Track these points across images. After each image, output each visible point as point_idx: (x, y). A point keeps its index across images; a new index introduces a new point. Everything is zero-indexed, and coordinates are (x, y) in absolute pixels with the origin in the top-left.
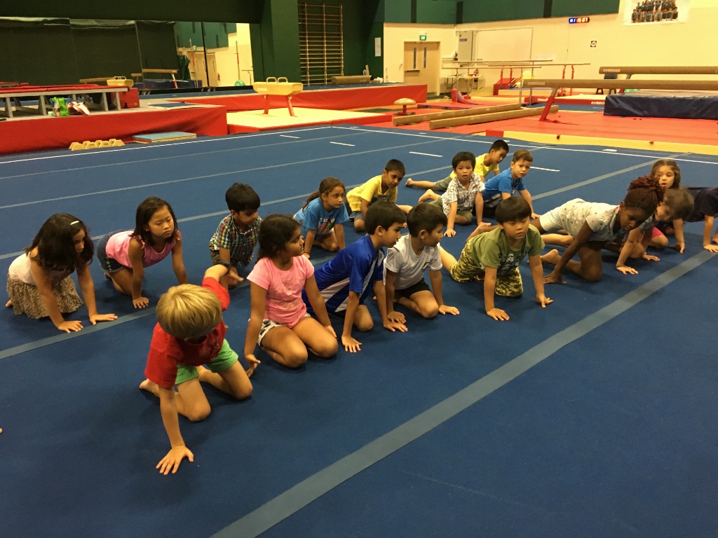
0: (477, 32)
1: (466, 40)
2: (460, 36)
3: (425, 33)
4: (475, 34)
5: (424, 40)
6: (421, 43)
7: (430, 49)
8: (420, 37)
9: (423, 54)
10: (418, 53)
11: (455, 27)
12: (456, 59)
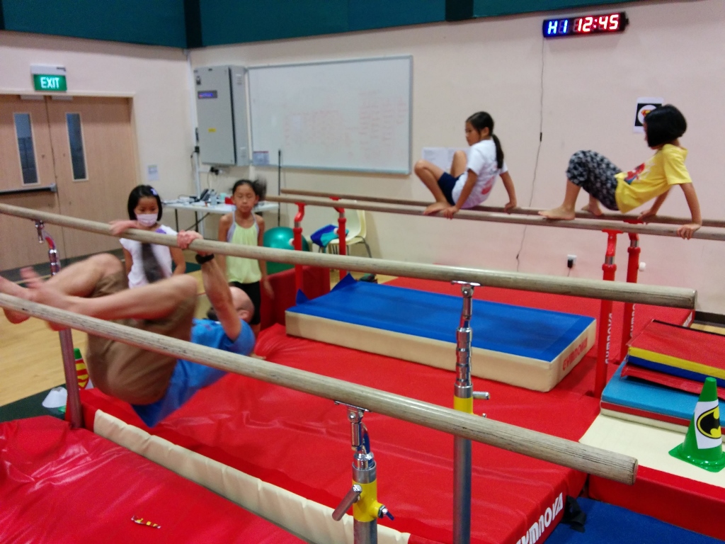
0: (246, 71)
1: (213, 94)
2: (198, 83)
3: (58, 68)
4: (239, 78)
5: (55, 90)
6: (42, 98)
7: (94, 120)
8: (36, 78)
9: (62, 132)
10: (38, 134)
11: (187, 56)
12: (197, 149)
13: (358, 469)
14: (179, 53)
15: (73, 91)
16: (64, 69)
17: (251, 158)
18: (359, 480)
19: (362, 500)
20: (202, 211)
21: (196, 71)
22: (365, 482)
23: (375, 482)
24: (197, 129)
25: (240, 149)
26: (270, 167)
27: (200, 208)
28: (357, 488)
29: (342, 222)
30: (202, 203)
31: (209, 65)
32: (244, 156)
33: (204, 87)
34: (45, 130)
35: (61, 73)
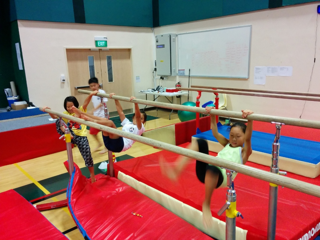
0: (177, 35)
1: (163, 46)
2: (157, 42)
3: (104, 38)
4: (174, 39)
5: (103, 47)
6: (98, 50)
7: (117, 58)
8: (96, 42)
9: (105, 63)
10: (96, 64)
11: (153, 31)
12: (155, 69)
13: (229, 196)
14: (149, 29)
15: (110, 47)
16: (106, 38)
17: (177, 73)
18: (229, 200)
19: (230, 209)
20: (157, 95)
21: (156, 37)
22: (231, 201)
23: (236, 202)
24: (155, 61)
25: (173, 69)
26: (185, 76)
27: (156, 93)
28: (228, 203)
29: (217, 100)
30: (157, 91)
31: (162, 34)
32: (174, 72)
33: (159, 44)
34: (99, 62)
35: (105, 40)
